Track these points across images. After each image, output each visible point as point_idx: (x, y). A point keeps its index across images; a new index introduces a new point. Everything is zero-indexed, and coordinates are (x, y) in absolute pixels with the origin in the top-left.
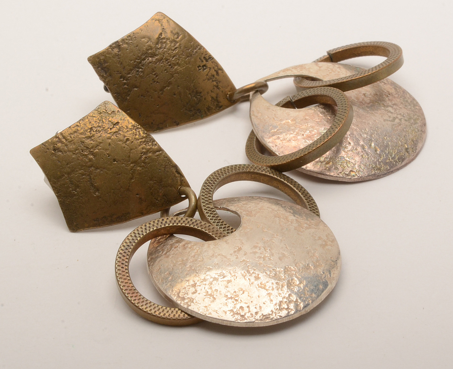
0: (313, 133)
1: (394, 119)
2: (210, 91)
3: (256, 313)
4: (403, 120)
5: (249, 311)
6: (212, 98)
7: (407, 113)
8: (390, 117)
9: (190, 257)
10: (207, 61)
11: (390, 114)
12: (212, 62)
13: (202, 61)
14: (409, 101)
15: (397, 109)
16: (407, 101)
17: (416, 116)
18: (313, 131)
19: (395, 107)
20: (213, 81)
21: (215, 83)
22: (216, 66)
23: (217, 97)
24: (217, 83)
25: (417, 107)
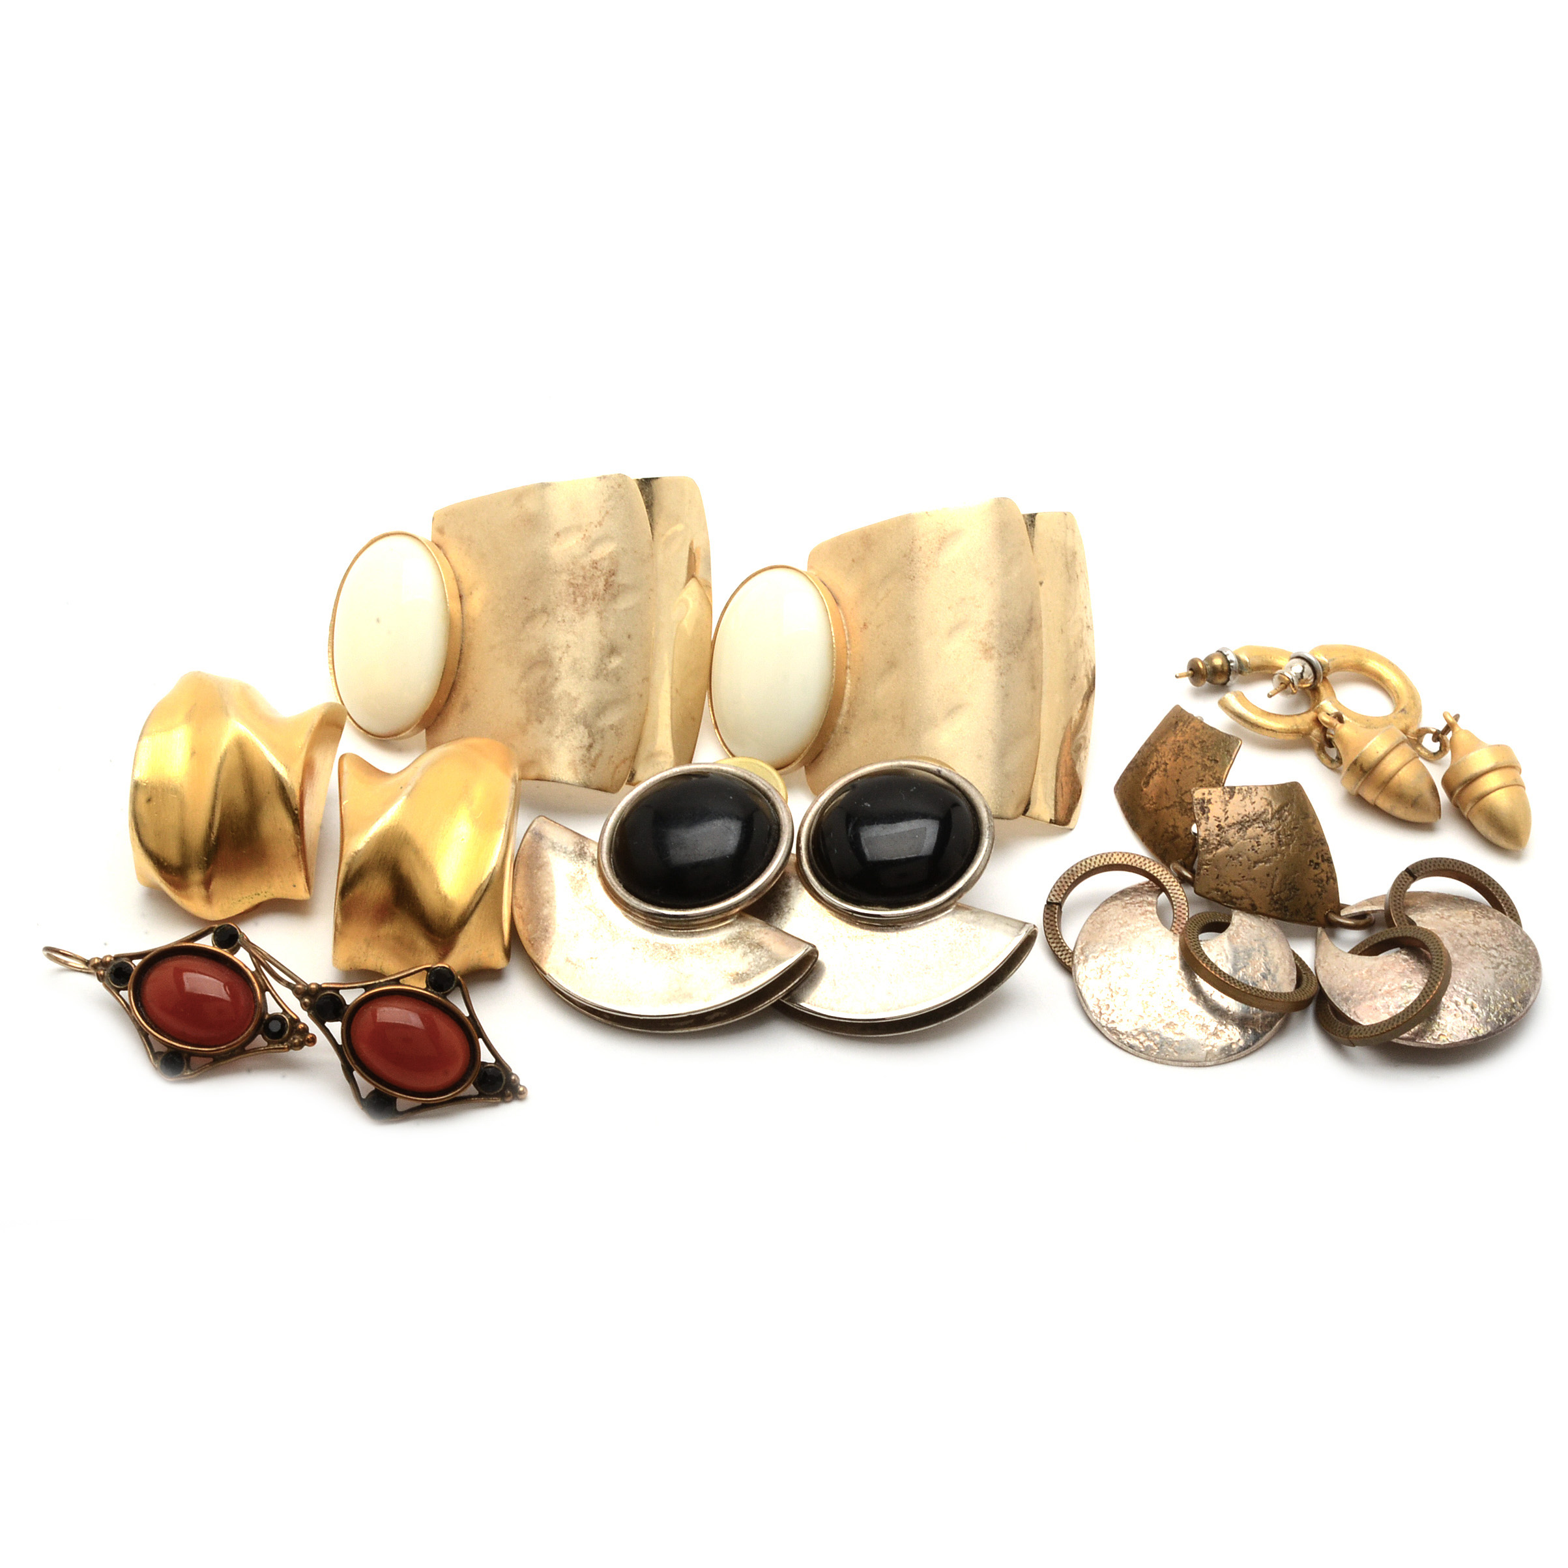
0: (1393, 987)
1: (1498, 965)
2: (1310, 896)
3: (1113, 1022)
4: (1509, 966)
5: (1110, 1015)
6: (1308, 904)
7: (1516, 956)
8: (1492, 962)
9: (1133, 925)
10: (1323, 861)
11: (1492, 959)
12: (1329, 866)
13: (1318, 858)
14: (1520, 940)
15: (1503, 951)
16: (1517, 940)
17: (1528, 960)
18: (1393, 985)
19: (1500, 949)
20: (1319, 886)
21: (1320, 889)
22: (1331, 872)
23: (1313, 906)
24: (1322, 891)
25: (1530, 948)
